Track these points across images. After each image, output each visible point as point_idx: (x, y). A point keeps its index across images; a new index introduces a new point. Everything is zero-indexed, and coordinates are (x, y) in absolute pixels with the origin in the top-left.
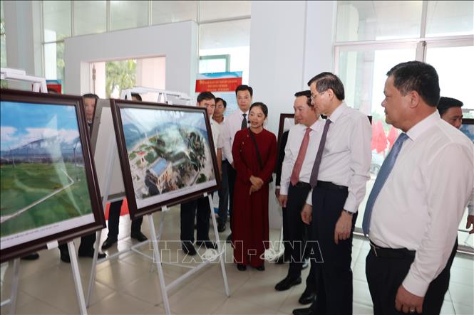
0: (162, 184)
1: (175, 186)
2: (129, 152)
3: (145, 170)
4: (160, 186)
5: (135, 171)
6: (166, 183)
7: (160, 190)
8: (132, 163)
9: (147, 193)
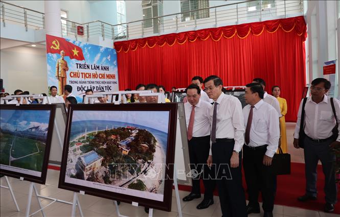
0: (88, 173)
1: (101, 179)
2: (71, 142)
3: (78, 157)
4: (86, 174)
5: (71, 156)
6: (93, 173)
7: (86, 177)
8: (70, 149)
9: (74, 174)
